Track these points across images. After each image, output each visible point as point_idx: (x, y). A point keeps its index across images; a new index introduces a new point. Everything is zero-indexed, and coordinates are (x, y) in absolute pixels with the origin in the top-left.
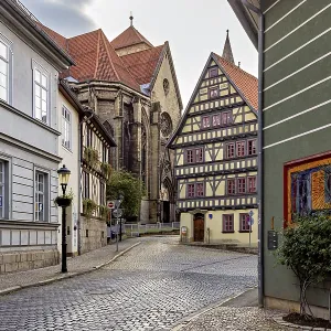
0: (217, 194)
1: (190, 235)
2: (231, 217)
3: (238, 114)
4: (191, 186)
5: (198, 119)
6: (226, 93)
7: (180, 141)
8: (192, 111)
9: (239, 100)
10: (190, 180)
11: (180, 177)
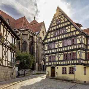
0: (60, 60)
1: (50, 75)
2: (65, 68)
3: (68, 29)
4: (50, 57)
5: (53, 33)
6: (63, 21)
7: (46, 41)
8: (50, 30)
9: (69, 23)
10: (50, 55)
11: (46, 54)
